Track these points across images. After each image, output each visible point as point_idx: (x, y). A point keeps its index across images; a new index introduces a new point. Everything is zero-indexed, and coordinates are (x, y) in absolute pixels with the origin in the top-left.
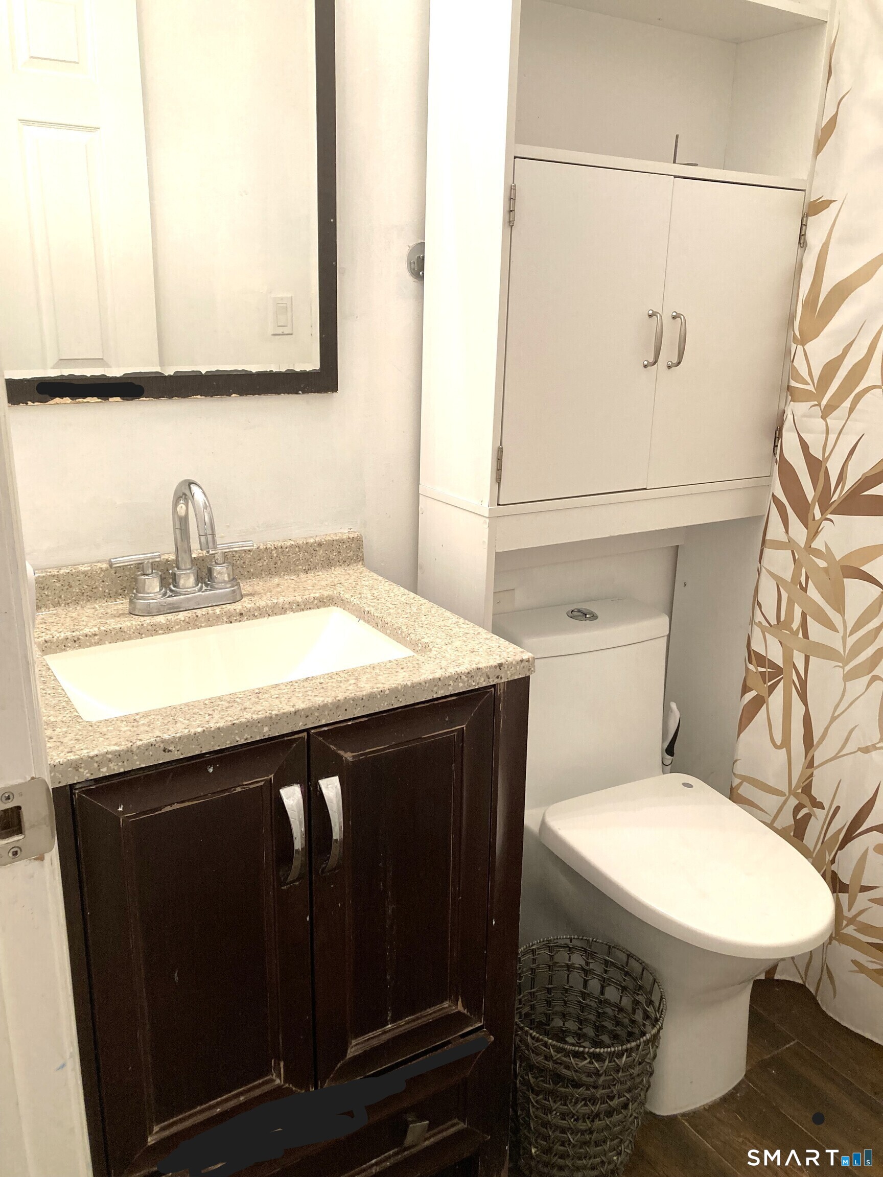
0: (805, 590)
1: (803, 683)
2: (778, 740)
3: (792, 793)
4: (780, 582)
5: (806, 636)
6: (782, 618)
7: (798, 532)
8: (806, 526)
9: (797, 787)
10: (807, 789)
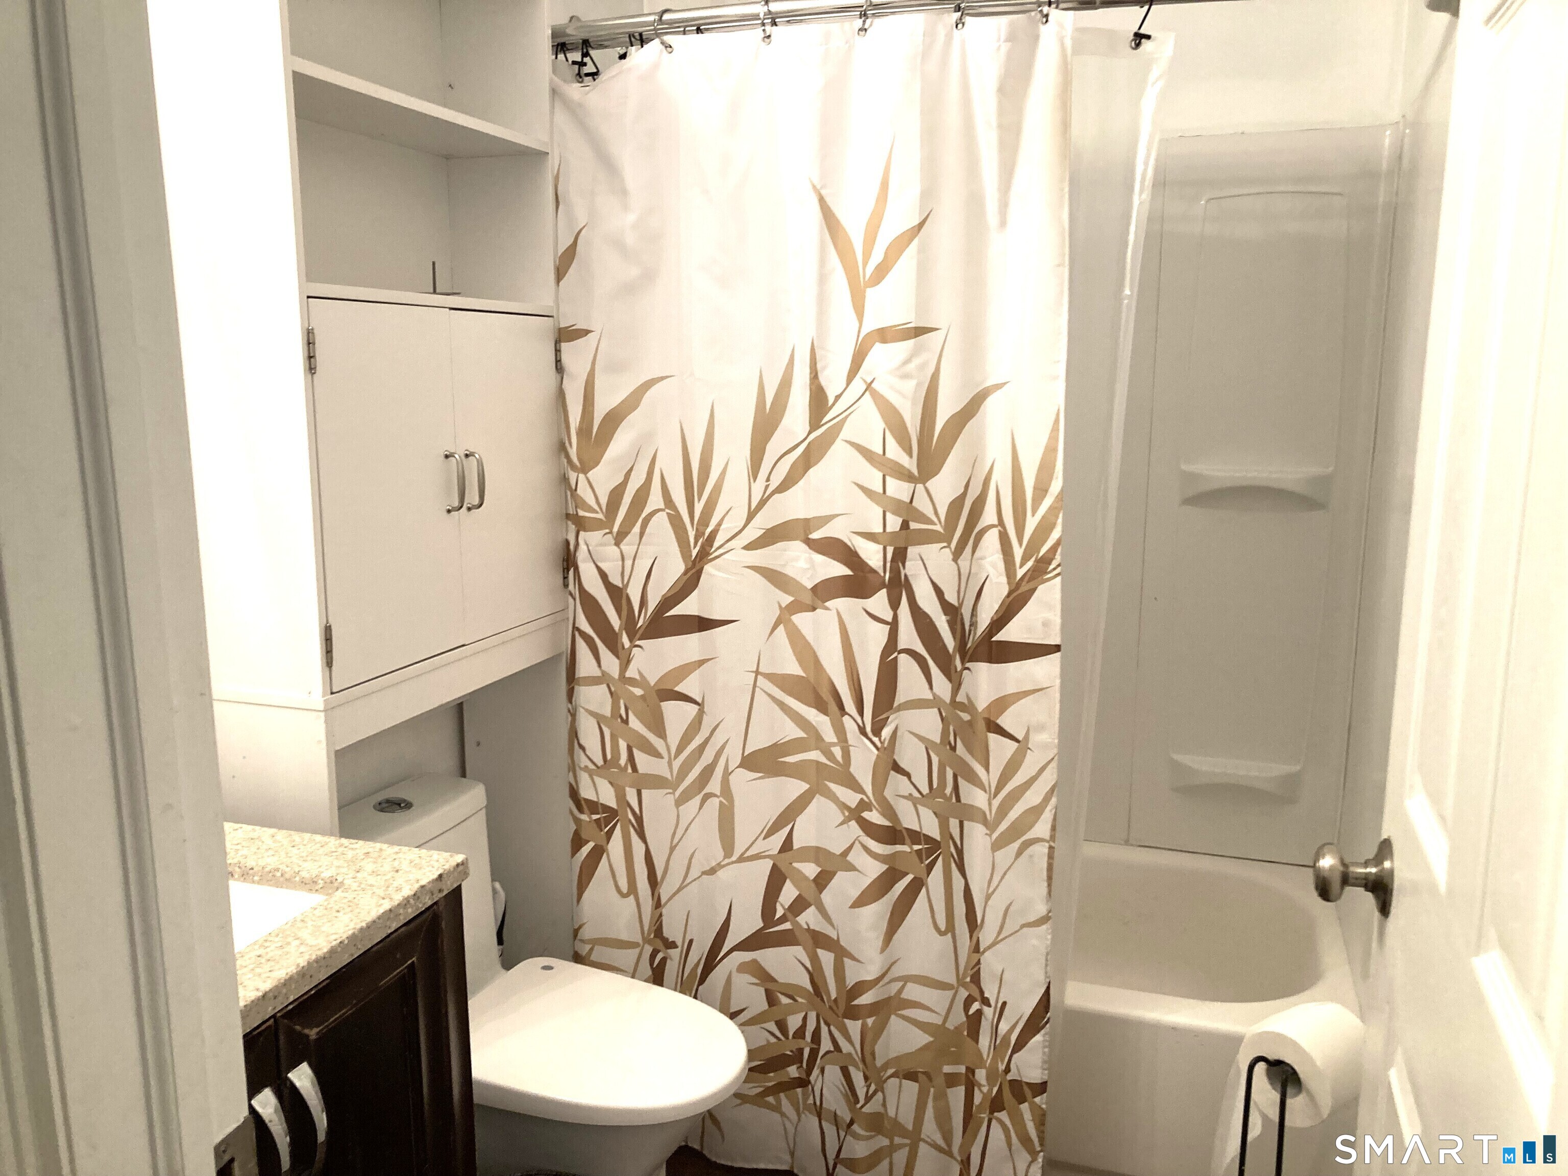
0: (626, 722)
1: (639, 819)
2: (624, 888)
3: (646, 940)
4: (600, 719)
5: (635, 769)
6: (609, 757)
7: (611, 663)
8: (618, 657)
9: (649, 934)
10: (658, 931)
